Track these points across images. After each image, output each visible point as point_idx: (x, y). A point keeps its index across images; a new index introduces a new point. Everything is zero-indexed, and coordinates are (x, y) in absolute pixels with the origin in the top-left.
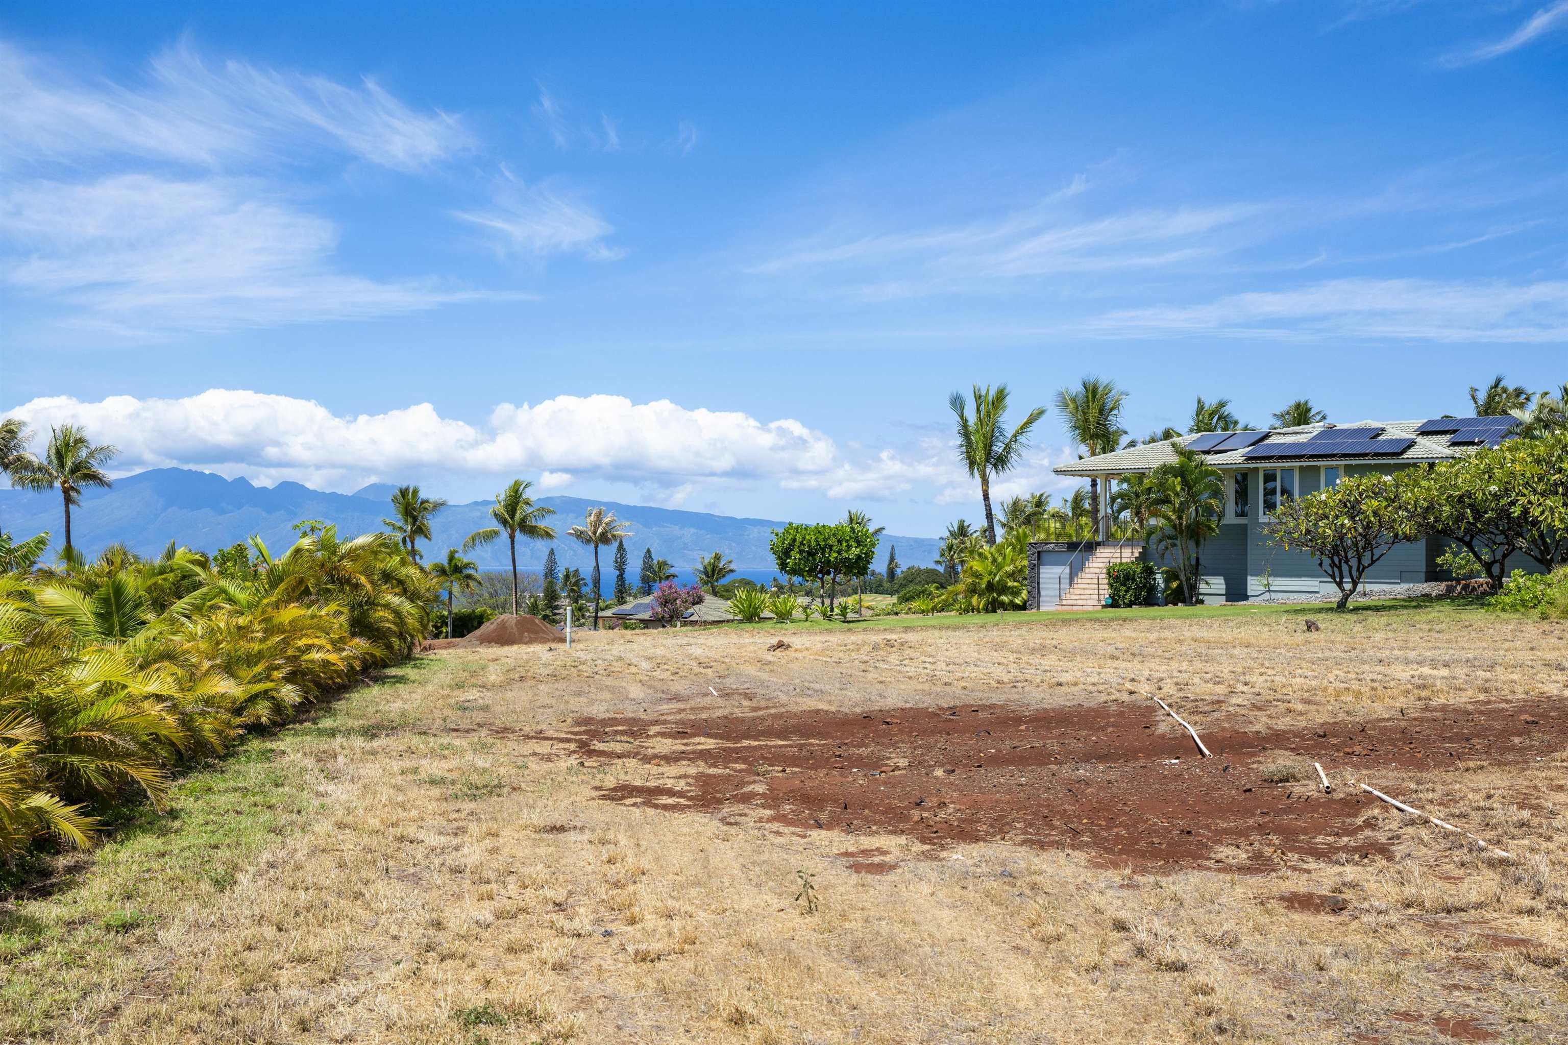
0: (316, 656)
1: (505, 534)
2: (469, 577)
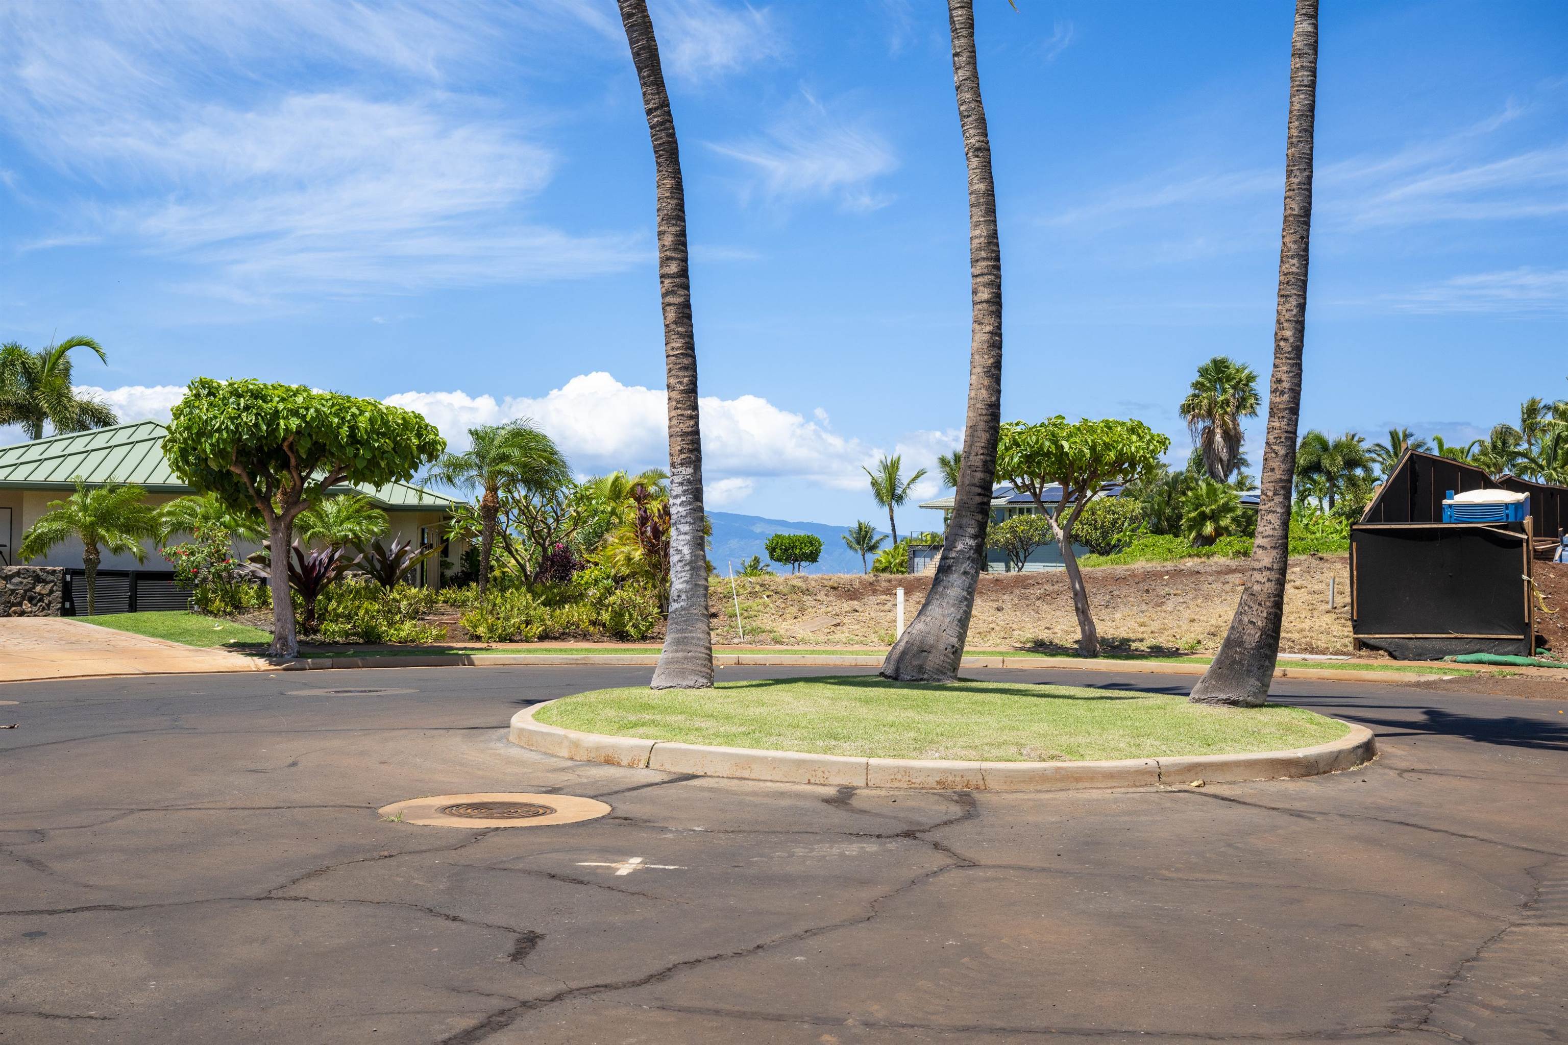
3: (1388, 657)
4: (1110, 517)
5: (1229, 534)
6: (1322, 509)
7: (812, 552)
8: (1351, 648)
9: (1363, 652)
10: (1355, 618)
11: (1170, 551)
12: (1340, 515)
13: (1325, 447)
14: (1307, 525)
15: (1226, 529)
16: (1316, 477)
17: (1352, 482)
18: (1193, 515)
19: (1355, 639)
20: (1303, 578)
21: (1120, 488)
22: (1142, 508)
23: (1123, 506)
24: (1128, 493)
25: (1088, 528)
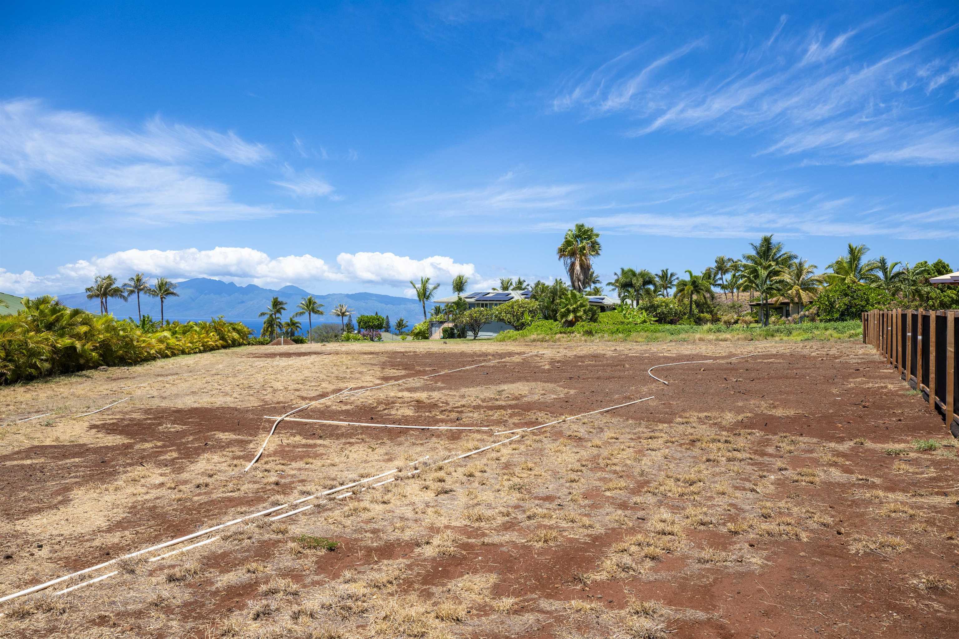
0: (210, 343)
1: (307, 314)
2: (298, 327)
4: (521, 310)
5: (583, 321)
6: (632, 305)
7: (378, 324)
11: (551, 329)
12: (642, 309)
13: (634, 274)
14: (625, 314)
15: (581, 317)
16: (630, 289)
17: (648, 292)
18: (563, 310)
21: (531, 294)
22: (539, 305)
23: (528, 304)
24: (534, 297)
25: (509, 316)
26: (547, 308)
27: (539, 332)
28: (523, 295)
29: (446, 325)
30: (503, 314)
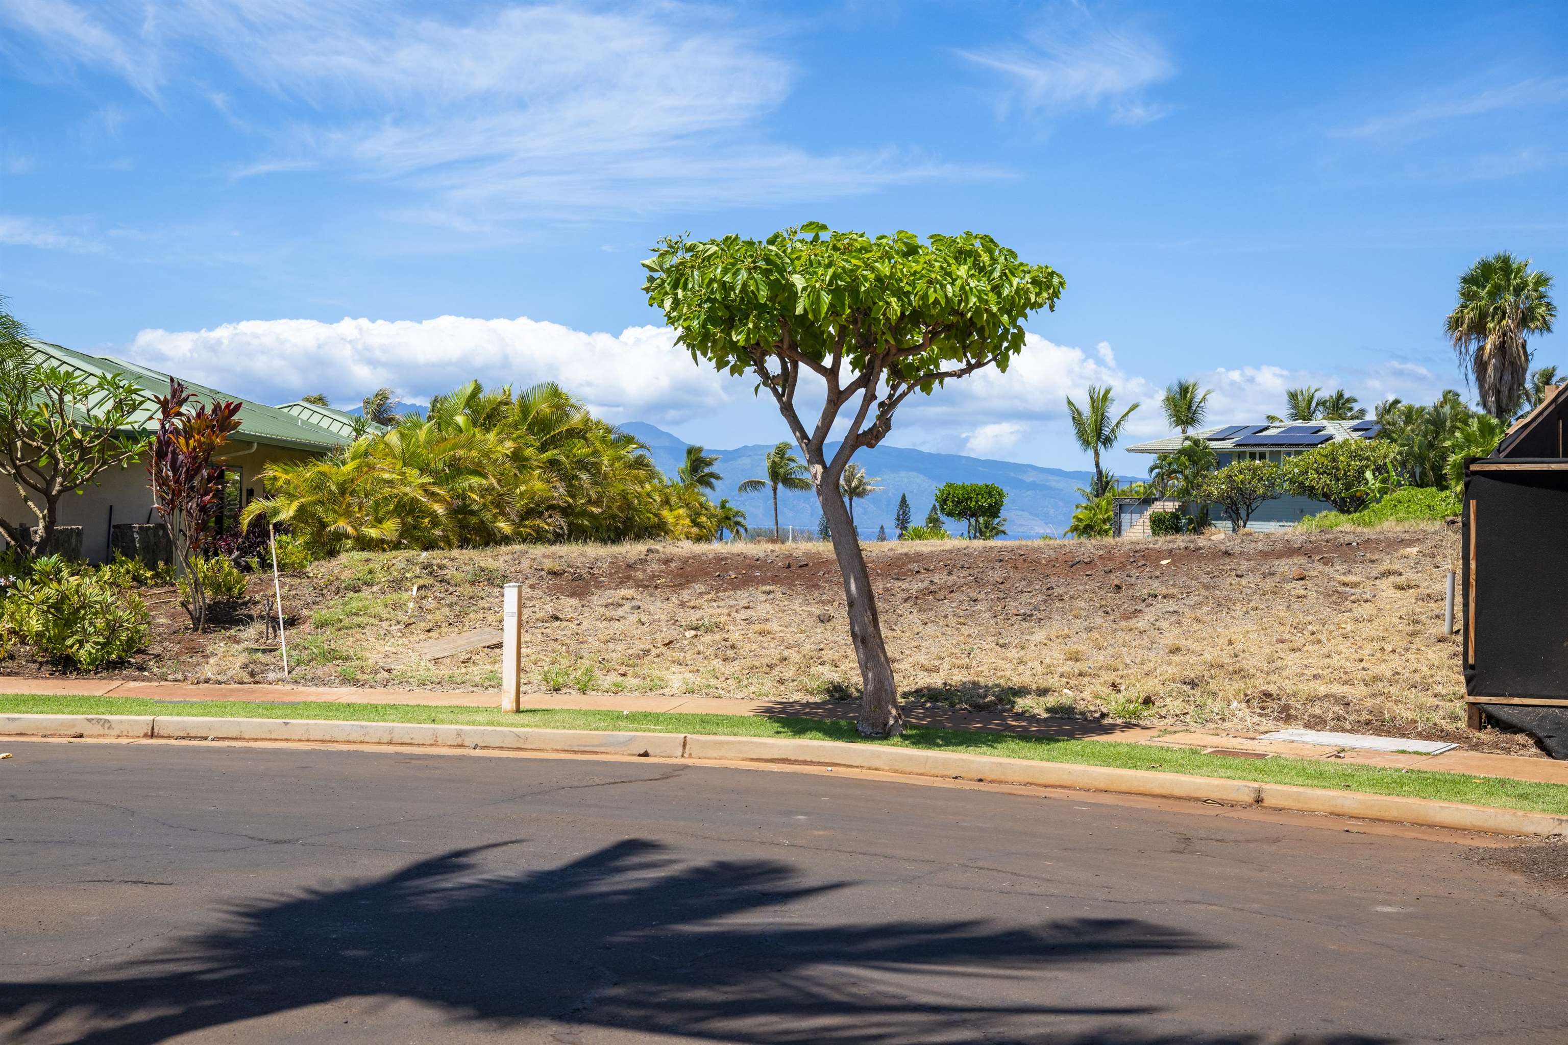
3: (1534, 750)
4: (1356, 464)
7: (990, 505)
8: (1462, 724)
9: (1487, 735)
10: (1471, 661)
19: (1472, 705)
20: (1420, 568)
21: (1377, 428)
22: (1400, 453)
23: (1374, 450)
24: (1385, 434)
25: (1325, 479)
26: (1421, 459)
27: (1401, 515)
28: (1356, 430)
29: (1158, 507)
30: (1312, 475)
